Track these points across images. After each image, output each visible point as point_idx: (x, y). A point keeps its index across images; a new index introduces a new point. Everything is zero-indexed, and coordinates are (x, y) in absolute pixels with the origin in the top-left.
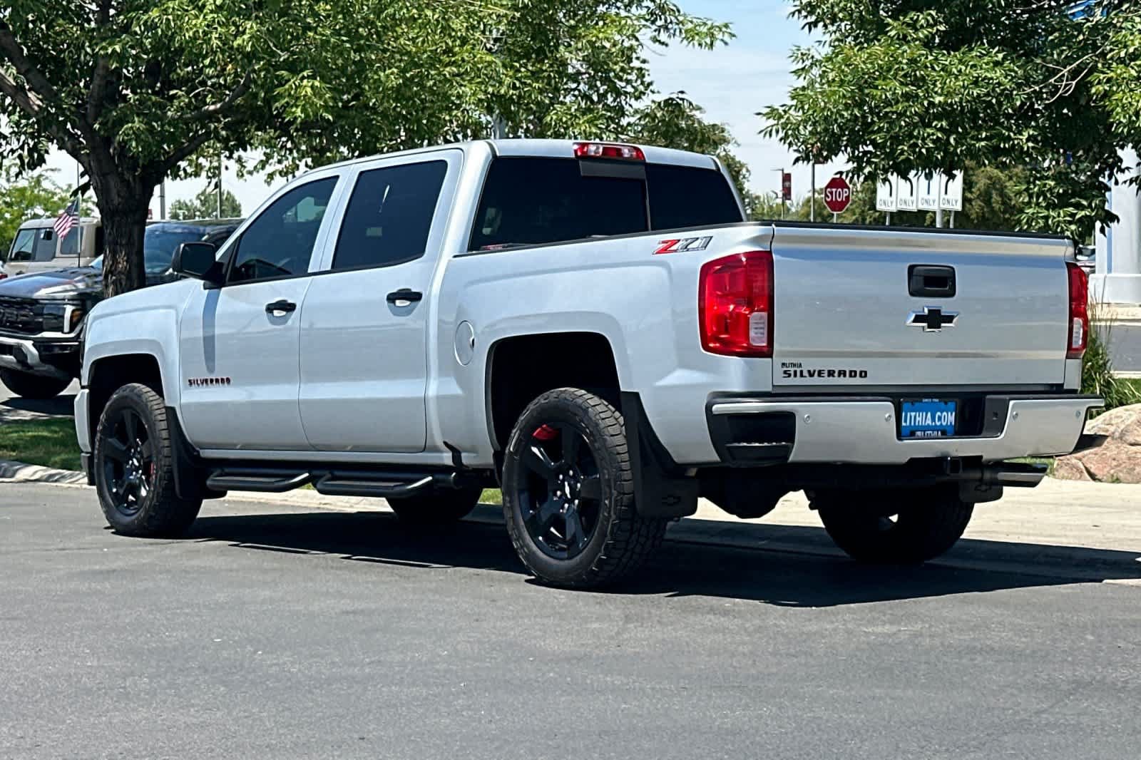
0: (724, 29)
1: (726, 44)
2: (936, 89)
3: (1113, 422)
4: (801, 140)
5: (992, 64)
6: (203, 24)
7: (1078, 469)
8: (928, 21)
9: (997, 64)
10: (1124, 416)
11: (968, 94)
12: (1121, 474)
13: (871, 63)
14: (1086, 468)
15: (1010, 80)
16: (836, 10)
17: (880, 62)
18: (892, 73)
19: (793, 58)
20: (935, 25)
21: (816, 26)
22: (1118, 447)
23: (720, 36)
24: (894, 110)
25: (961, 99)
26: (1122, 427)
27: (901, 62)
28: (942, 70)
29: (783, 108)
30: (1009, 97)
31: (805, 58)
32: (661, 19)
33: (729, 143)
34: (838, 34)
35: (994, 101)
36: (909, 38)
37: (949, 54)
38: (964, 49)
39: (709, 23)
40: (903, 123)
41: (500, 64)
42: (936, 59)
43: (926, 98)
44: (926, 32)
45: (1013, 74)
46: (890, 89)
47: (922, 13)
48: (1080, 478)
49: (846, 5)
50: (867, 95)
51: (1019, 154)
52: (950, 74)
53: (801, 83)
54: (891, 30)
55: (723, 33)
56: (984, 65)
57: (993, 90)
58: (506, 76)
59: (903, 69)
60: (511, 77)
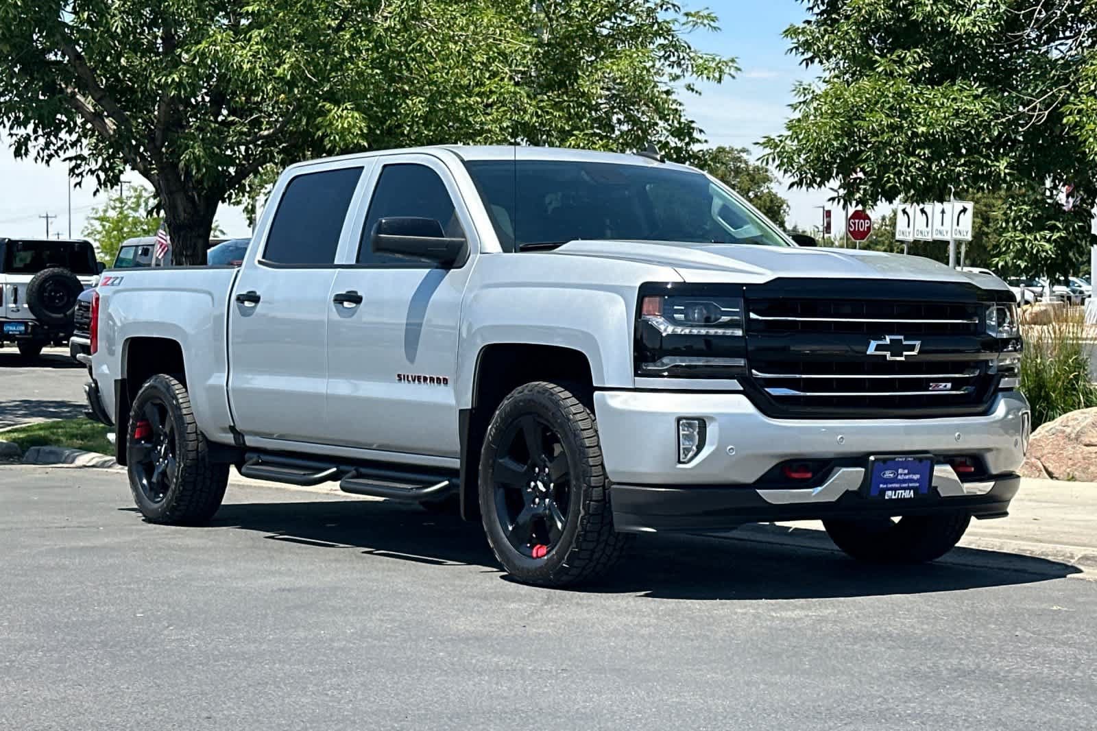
0: (730, 64)
1: (733, 77)
2: (919, 121)
3: (1070, 424)
4: (796, 167)
5: (972, 98)
6: (249, 55)
7: (1037, 467)
8: (914, 58)
9: (976, 97)
10: (1080, 419)
11: (949, 125)
12: (1076, 473)
13: (860, 97)
14: (1044, 467)
15: (988, 113)
16: (831, 47)
17: (868, 96)
18: (879, 105)
19: (795, 92)
20: (921, 62)
21: (812, 62)
22: (1074, 448)
23: (727, 70)
24: (880, 139)
25: (942, 129)
26: (1078, 428)
27: (887, 96)
28: (926, 102)
29: (780, 138)
30: (988, 129)
31: (806, 92)
32: (674, 55)
33: (771, 181)
34: (837, 72)
35: (973, 132)
36: (896, 74)
37: (933, 88)
38: (946, 83)
39: (717, 59)
40: (888, 152)
41: (525, 95)
42: (921, 93)
43: (909, 129)
44: (911, 69)
45: (991, 107)
46: (877, 120)
47: (909, 51)
48: (1039, 476)
49: (839, 43)
50: (856, 126)
51: (995, 181)
52: (933, 106)
53: (797, 115)
54: (878, 67)
55: (730, 67)
56: (964, 98)
57: (973, 121)
58: (530, 105)
59: (889, 102)
60: (534, 106)
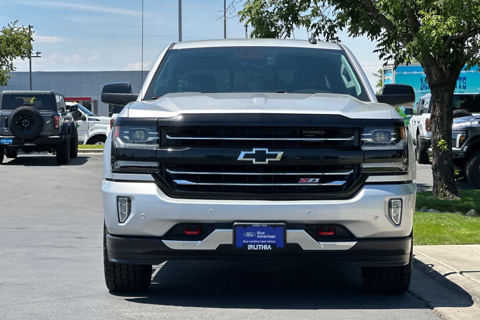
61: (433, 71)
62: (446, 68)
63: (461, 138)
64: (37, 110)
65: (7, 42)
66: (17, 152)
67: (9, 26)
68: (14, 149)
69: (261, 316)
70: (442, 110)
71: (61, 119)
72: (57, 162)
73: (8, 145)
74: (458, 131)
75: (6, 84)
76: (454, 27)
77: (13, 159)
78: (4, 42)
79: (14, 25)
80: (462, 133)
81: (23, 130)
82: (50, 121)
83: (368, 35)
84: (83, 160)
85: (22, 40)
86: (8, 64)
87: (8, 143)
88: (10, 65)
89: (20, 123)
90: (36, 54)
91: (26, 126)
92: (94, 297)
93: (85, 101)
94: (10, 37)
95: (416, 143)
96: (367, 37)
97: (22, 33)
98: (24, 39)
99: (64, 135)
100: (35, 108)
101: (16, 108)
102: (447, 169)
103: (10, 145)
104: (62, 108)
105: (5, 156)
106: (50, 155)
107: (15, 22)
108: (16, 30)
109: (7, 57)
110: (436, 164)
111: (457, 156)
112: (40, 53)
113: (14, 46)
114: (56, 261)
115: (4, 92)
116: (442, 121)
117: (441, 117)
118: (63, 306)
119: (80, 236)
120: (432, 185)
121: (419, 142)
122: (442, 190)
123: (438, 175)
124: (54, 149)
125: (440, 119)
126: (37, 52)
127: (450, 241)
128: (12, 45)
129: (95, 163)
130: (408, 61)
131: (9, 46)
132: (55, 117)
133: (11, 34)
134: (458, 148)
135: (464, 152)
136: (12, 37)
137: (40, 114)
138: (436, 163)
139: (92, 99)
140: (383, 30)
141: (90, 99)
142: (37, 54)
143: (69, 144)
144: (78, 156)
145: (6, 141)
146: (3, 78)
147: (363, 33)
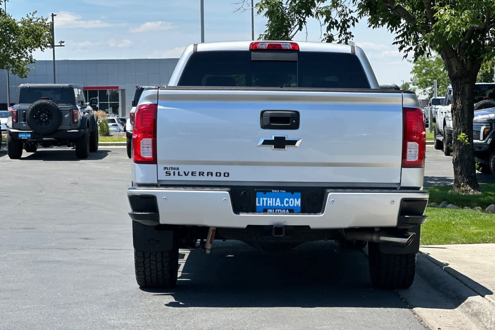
61: (454, 62)
62: (466, 59)
63: (486, 130)
64: (55, 104)
65: (26, 33)
66: (37, 146)
67: (28, 17)
68: (33, 143)
69: (244, 323)
70: (463, 103)
71: (79, 113)
72: (76, 157)
73: (27, 139)
74: (482, 123)
75: (26, 77)
76: (468, 21)
77: (32, 153)
78: (23, 33)
79: (33, 15)
80: (487, 126)
81: (41, 124)
82: (69, 115)
83: (388, 26)
84: (104, 154)
85: (41, 31)
86: (27, 56)
87: (26, 137)
88: (29, 57)
89: (38, 117)
90: (59, 43)
91: (44, 120)
92: (84, 303)
93: (112, 90)
94: (29, 28)
95: (443, 134)
96: (387, 28)
97: (41, 24)
98: (44, 30)
99: (82, 129)
100: (52, 102)
101: (34, 102)
102: (468, 163)
103: (28, 140)
104: (81, 101)
105: (24, 151)
106: (70, 149)
107: (34, 13)
108: (35, 21)
109: (27, 49)
110: (457, 158)
111: (481, 149)
112: (63, 42)
113: (34, 38)
114: (57, 264)
115: (22, 85)
116: (463, 114)
117: (462, 110)
118: (51, 313)
119: (86, 236)
120: (453, 178)
121: (446, 133)
122: (463, 185)
123: (459, 169)
124: (73, 144)
125: (461, 112)
126: (60, 41)
127: (456, 241)
128: (31, 36)
129: (116, 157)
130: (429, 52)
131: (28, 37)
132: (74, 110)
133: (30, 25)
134: (482, 141)
135: (488, 145)
136: (31, 28)
137: (58, 108)
138: (456, 156)
139: (119, 88)
140: (403, 22)
141: (117, 87)
142: (61, 43)
143: (89, 139)
144: (98, 150)
145: (25, 136)
146: (22, 70)
147: (382, 25)
